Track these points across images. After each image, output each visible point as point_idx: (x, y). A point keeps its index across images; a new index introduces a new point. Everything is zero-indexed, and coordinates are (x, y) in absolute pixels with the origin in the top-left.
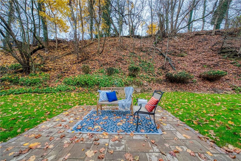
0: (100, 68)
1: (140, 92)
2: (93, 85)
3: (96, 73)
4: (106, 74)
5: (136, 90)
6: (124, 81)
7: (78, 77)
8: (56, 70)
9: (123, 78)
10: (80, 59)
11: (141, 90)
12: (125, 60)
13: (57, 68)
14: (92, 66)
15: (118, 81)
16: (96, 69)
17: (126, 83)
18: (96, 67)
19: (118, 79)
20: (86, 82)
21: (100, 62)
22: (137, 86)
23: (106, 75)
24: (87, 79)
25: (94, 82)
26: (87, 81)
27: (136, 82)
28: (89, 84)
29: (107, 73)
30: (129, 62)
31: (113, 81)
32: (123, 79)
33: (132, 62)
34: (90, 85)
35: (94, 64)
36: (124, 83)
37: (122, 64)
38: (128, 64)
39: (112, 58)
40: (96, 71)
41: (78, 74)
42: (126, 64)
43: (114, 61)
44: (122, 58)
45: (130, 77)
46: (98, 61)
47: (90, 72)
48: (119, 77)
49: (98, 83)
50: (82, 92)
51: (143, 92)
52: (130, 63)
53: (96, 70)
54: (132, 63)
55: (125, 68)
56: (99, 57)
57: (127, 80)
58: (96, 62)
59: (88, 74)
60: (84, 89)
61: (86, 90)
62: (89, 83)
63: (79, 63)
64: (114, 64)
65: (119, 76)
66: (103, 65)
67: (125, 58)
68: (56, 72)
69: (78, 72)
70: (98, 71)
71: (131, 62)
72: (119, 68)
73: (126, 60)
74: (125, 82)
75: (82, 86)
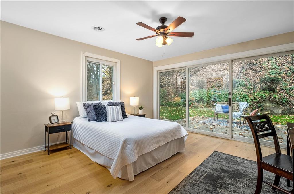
0: (218, 80)
1: (280, 114)
2: (208, 100)
3: (212, 88)
4: (226, 89)
5: (274, 111)
6: (251, 97)
7: (193, 93)
8: (170, 85)
9: (250, 93)
10: (192, 70)
11: (282, 111)
12: (259, 64)
13: (170, 83)
14: (207, 79)
15: (241, 97)
16: (212, 82)
17: (255, 99)
18: (212, 80)
19: (242, 95)
20: (201, 97)
21: (217, 73)
22: (274, 105)
23: (224, 90)
24: (203, 94)
25: (210, 98)
26: (203, 96)
27: (272, 99)
28: (204, 100)
29: (226, 87)
30: (267, 67)
31: (234, 97)
32: (250, 95)
33: (274, 67)
34: (206, 101)
35: (210, 76)
36: (251, 99)
37: (252, 72)
38: (265, 70)
39: (235, 65)
40: (212, 86)
41: (192, 89)
42: (260, 71)
43: (240, 68)
44: (253, 63)
45: (263, 92)
46: (215, 72)
47: (205, 87)
48: (244, 92)
49: (215, 98)
50: (198, 107)
51: (287, 114)
52: (268, 69)
53: (212, 84)
54: (273, 69)
55: (257, 78)
56: (216, 65)
57: (256, 95)
58: (212, 73)
59: (203, 89)
60: (200, 105)
61: (202, 105)
62: (204, 98)
63: (192, 77)
64: (239, 74)
65: (244, 90)
66: (222, 76)
67: (260, 61)
68: (170, 87)
69: (192, 87)
70: (215, 85)
71: (271, 67)
72: (246, 78)
73: (261, 64)
74: (253, 98)
75: (197, 102)
